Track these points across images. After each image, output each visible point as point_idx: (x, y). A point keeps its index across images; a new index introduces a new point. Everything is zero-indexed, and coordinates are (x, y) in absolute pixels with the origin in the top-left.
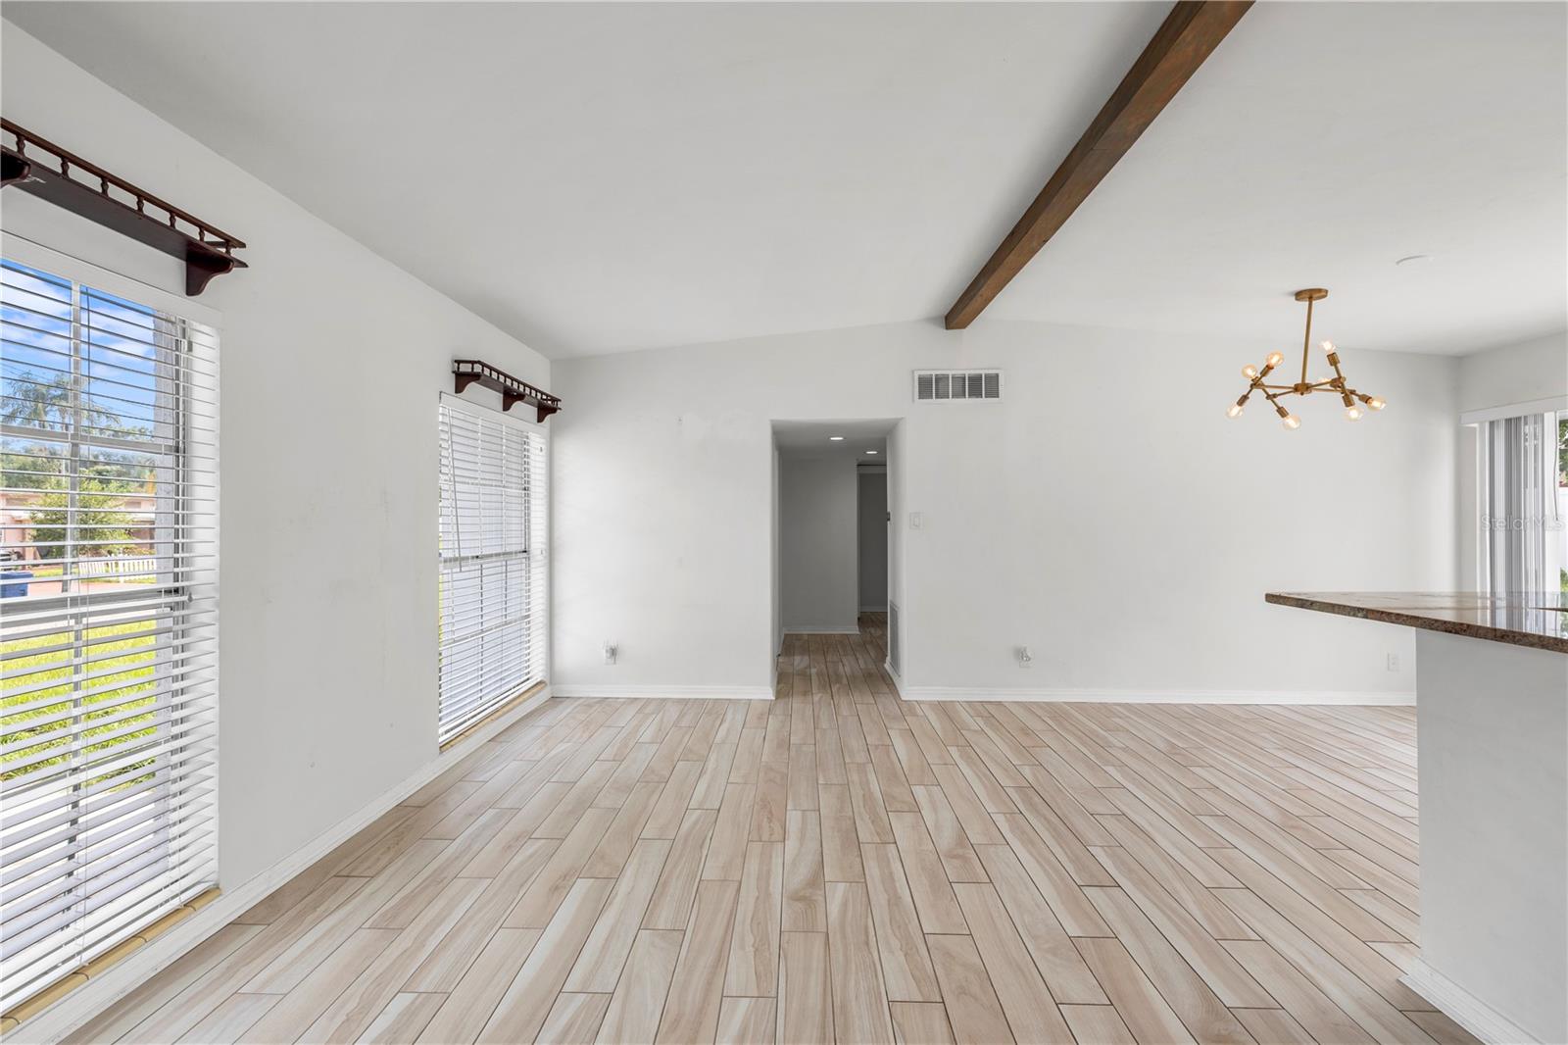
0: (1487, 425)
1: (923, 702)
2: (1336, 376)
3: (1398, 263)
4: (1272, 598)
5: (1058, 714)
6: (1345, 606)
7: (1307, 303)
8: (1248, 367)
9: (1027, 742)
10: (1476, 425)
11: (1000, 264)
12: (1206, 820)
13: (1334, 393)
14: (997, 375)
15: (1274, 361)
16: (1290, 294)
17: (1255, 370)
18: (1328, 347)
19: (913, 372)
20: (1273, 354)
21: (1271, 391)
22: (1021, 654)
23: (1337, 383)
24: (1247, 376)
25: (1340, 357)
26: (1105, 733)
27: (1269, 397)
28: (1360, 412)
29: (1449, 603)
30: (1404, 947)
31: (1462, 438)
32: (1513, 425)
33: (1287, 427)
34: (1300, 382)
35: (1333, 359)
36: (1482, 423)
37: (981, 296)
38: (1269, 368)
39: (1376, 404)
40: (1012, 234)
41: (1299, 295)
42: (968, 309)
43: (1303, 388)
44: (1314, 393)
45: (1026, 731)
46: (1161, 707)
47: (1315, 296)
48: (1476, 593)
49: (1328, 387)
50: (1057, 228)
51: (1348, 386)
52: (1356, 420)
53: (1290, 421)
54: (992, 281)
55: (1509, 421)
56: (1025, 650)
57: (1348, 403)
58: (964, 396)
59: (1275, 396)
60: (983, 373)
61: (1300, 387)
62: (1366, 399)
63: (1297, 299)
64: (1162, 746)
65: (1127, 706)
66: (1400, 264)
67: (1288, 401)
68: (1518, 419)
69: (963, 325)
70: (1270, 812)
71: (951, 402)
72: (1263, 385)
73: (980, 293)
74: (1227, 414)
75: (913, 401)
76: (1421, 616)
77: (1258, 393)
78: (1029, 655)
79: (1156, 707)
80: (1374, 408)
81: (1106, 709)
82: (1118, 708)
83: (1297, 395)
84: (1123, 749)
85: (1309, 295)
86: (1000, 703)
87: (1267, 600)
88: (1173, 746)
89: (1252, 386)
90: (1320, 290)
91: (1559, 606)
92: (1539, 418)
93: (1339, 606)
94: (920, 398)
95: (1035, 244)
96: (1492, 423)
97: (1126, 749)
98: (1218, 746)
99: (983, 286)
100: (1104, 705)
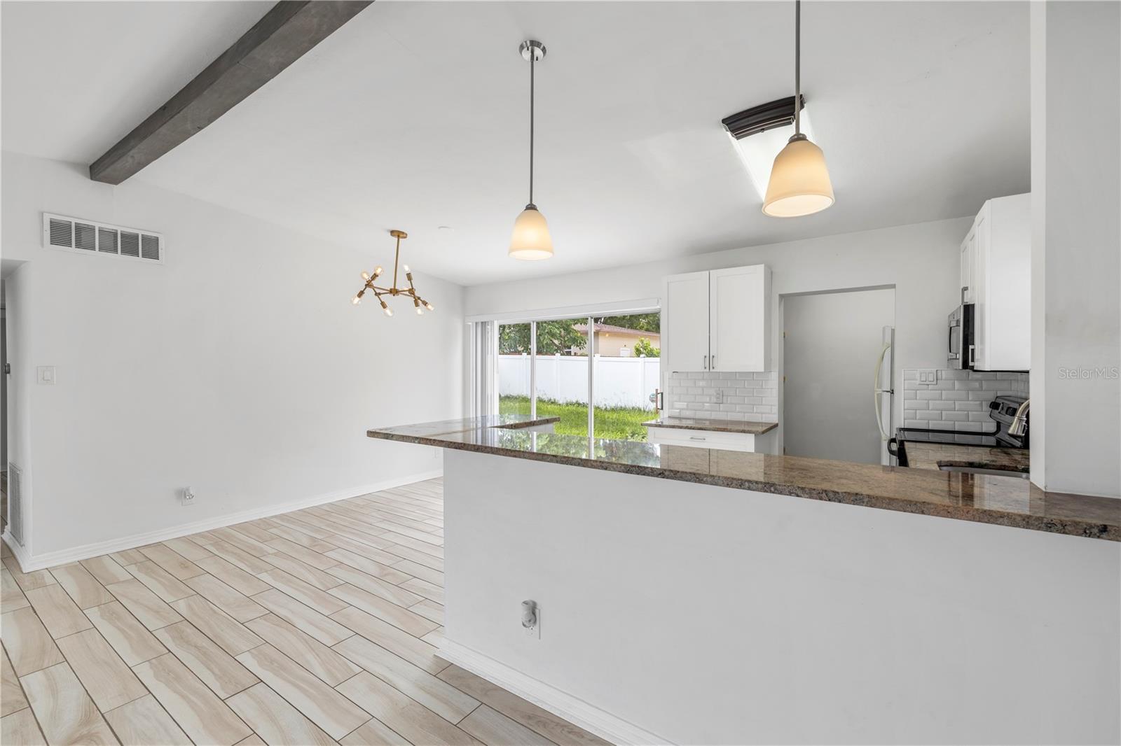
0: (475, 324)
1: (55, 568)
2: (411, 287)
3: (440, 227)
4: (372, 434)
5: (219, 538)
6: (409, 437)
7: (397, 239)
8: (364, 272)
9: (183, 575)
10: (470, 323)
11: (152, 133)
12: (333, 592)
13: (410, 297)
14: (157, 239)
15: (378, 271)
16: (388, 231)
17: (368, 274)
18: (407, 269)
19: (42, 214)
20: (378, 267)
21: (378, 291)
22: (183, 494)
23: (412, 291)
24: (364, 278)
25: (413, 276)
26: (261, 545)
27: (376, 294)
28: (422, 311)
29: (459, 428)
30: (438, 631)
31: (465, 329)
32: (484, 324)
33: (386, 314)
34: (393, 287)
35: (409, 277)
36: (473, 323)
37: (132, 157)
38: (375, 276)
39: (429, 307)
40: (164, 108)
41: (392, 232)
42: (119, 165)
43: (394, 292)
44: (400, 296)
45: (185, 564)
46: (307, 510)
47: (401, 235)
48: (470, 418)
49: (407, 293)
50: (211, 120)
51: (417, 294)
52: (420, 315)
53: (388, 311)
54: (144, 145)
55: (482, 323)
56: (188, 490)
57: (417, 305)
58: (115, 251)
59: (380, 294)
60: (140, 233)
61: (393, 291)
62: (425, 303)
63: (391, 235)
64: (305, 542)
65: (282, 517)
66: (442, 229)
67: (387, 298)
68: (485, 322)
69: (115, 181)
70: (373, 569)
71: (96, 255)
72: (373, 286)
73: (131, 153)
74: (352, 302)
75: (42, 245)
76: (445, 440)
77: (369, 291)
78: (191, 493)
79: (305, 512)
80: (429, 309)
81: (265, 523)
82: (275, 520)
83: (391, 296)
84: (275, 554)
85: (398, 234)
86: (159, 544)
87: (368, 436)
88: (314, 539)
89: (366, 285)
90: (403, 233)
91: (499, 425)
92: (492, 322)
93: (406, 436)
94: (52, 242)
95: (189, 126)
96: (476, 323)
97: (278, 554)
98: (344, 531)
99: (133, 147)
100: (262, 520)
